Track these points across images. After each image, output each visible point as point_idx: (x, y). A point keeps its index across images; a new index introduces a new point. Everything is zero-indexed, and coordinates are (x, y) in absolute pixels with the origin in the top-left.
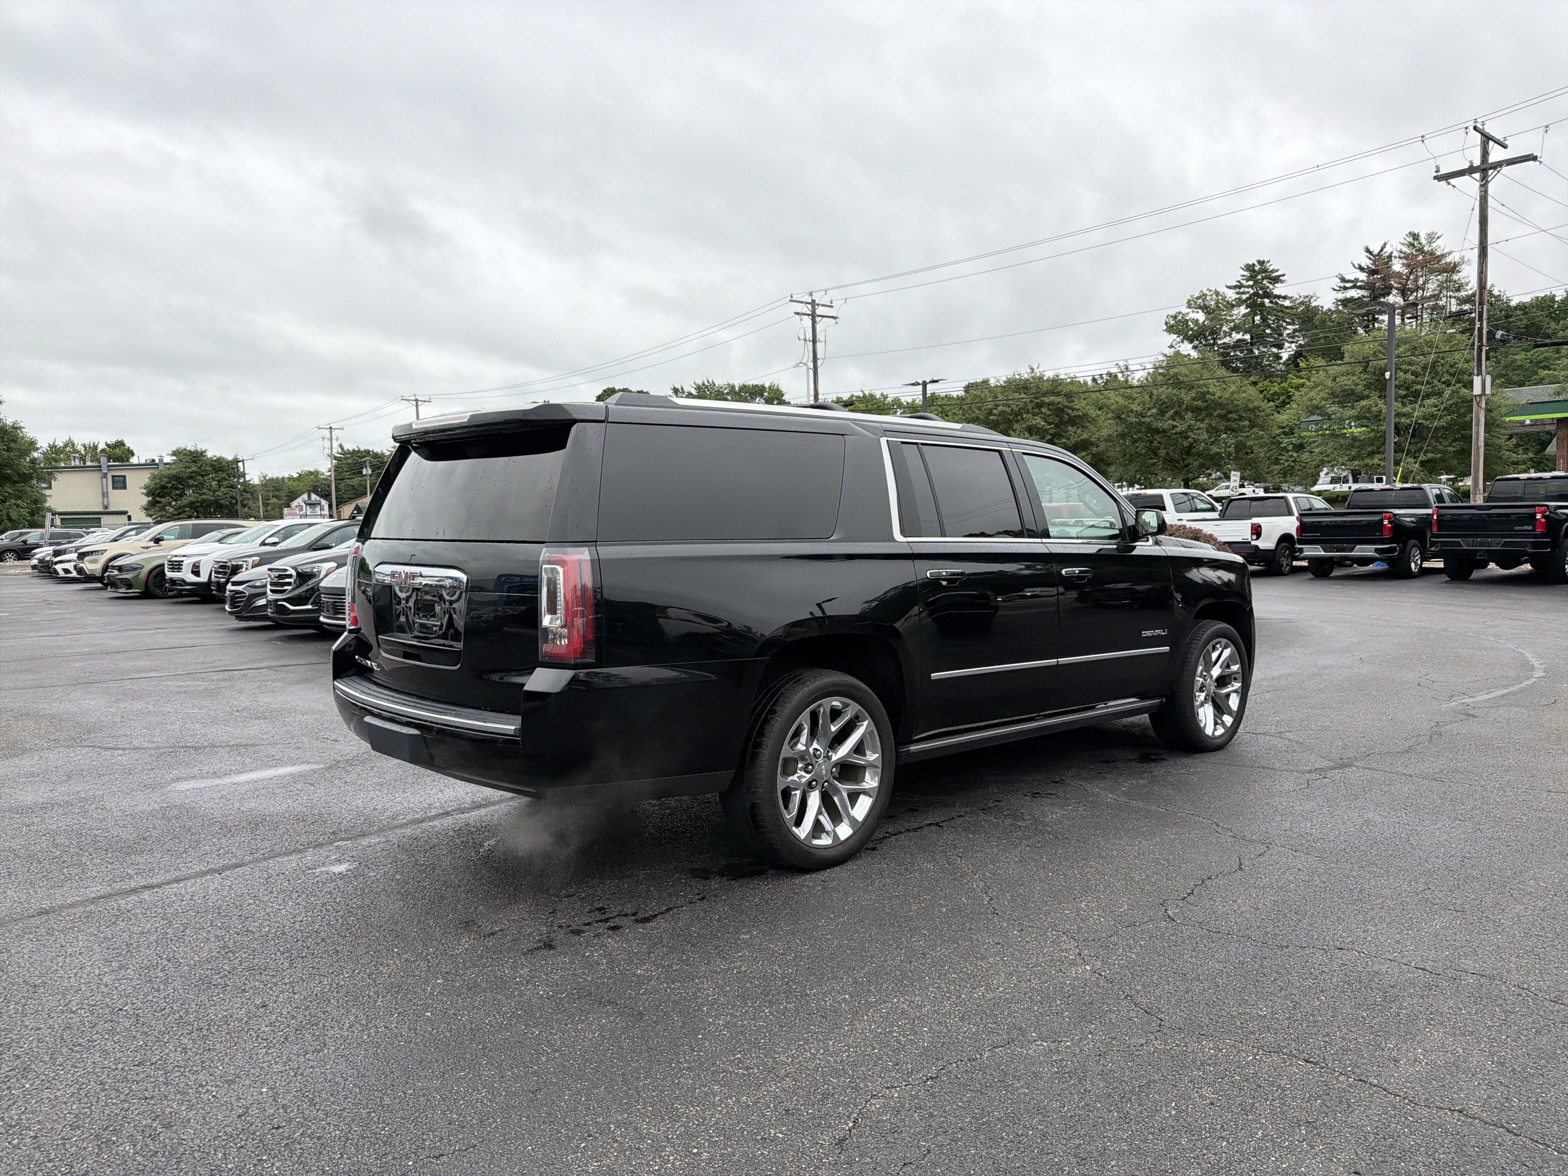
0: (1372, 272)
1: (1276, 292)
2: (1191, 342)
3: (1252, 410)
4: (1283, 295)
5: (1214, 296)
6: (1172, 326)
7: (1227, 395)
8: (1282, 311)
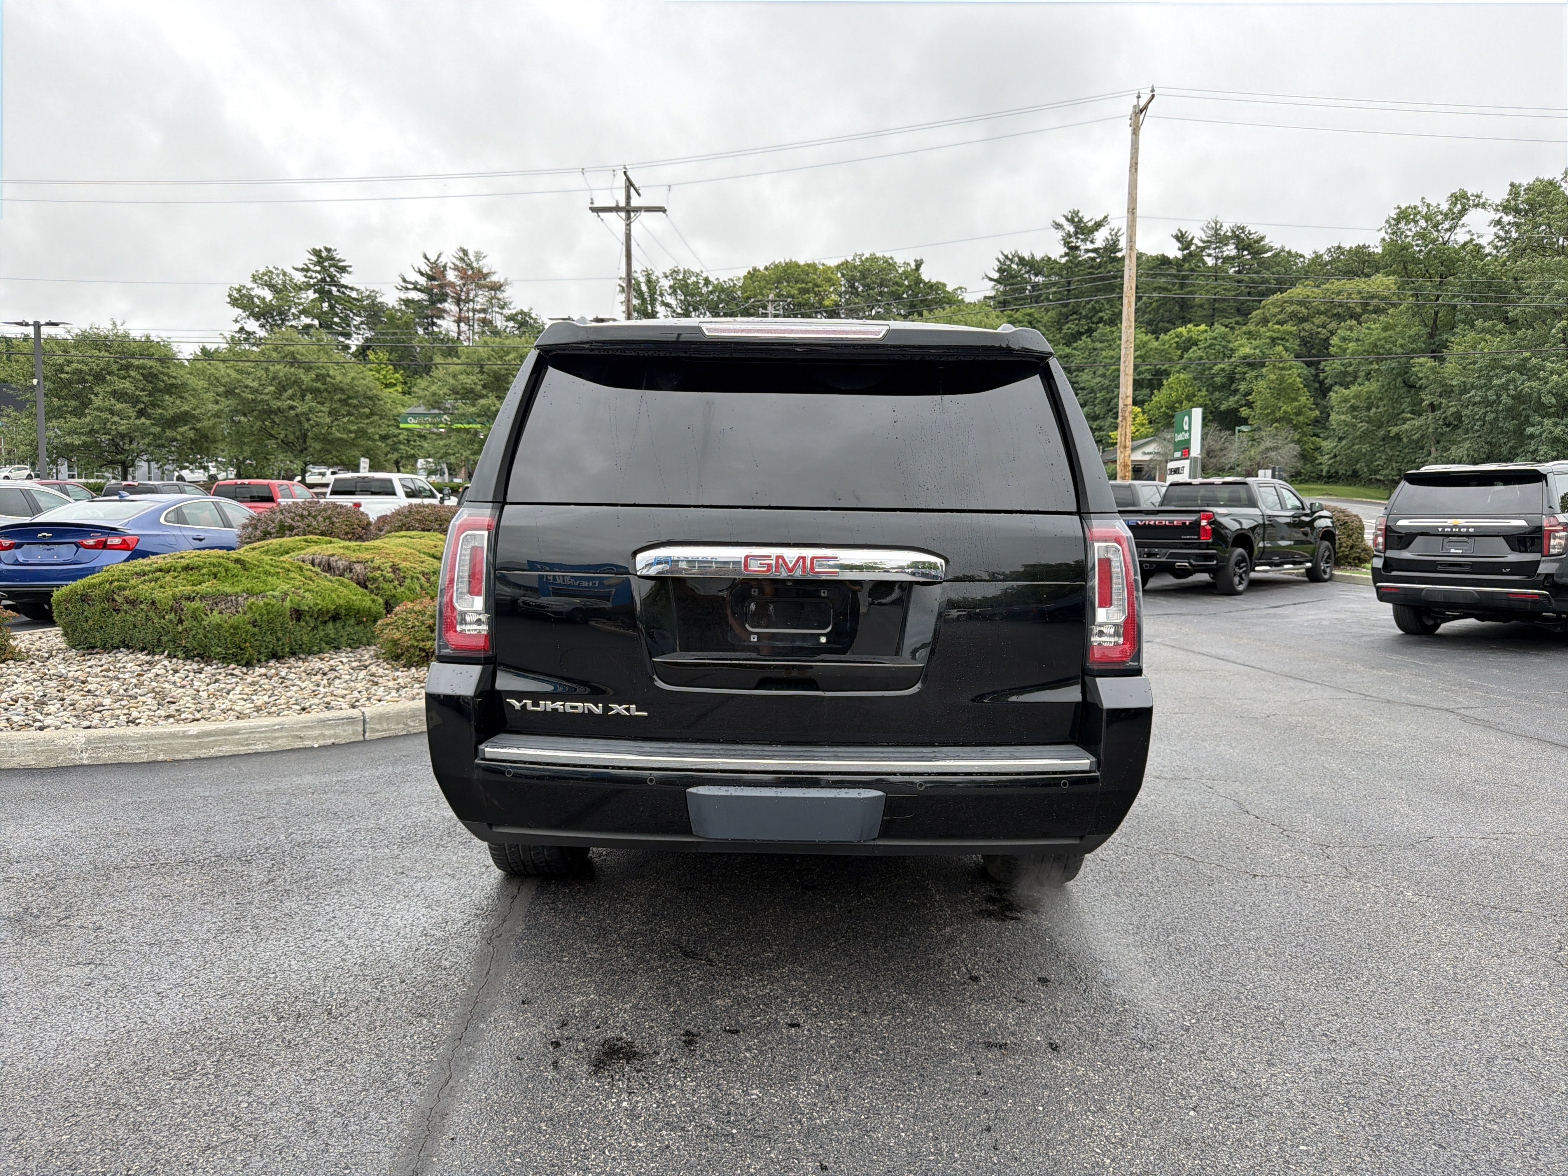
0: (431, 278)
1: (343, 281)
2: (258, 319)
3: (370, 398)
4: (350, 286)
5: (281, 276)
6: (236, 300)
7: (348, 380)
8: (350, 302)
